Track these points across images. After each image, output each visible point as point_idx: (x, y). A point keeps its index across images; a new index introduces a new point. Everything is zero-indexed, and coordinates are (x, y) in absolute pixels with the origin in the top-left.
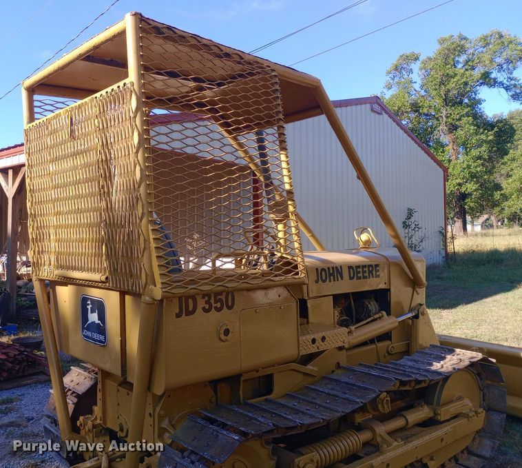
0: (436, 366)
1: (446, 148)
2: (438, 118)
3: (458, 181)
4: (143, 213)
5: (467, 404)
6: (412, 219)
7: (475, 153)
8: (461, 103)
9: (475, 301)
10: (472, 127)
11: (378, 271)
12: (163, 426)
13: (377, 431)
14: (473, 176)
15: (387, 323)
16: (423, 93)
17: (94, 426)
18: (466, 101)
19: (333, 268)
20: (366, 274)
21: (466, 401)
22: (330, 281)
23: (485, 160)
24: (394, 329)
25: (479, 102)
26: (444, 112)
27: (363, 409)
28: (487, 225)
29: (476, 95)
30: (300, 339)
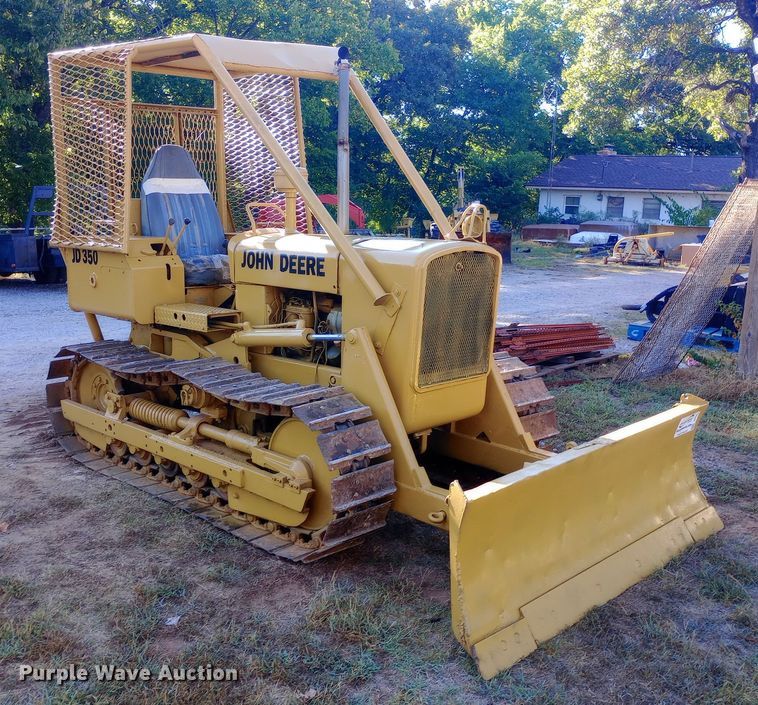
11: (322, 267)
20: (304, 268)
22: (257, 268)
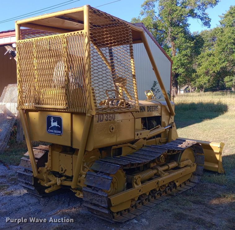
0: (180, 146)
1: (170, 49)
2: (166, 33)
3: (175, 67)
4: (88, 82)
5: (190, 162)
6: (156, 87)
7: (184, 52)
8: (178, 25)
9: (185, 127)
10: (183, 39)
12: (85, 166)
13: (159, 170)
14: (182, 65)
15: (161, 130)
16: (159, 18)
17: (47, 171)
18: (181, 24)
19: (142, 106)
21: (190, 160)
23: (188, 56)
24: (162, 132)
25: (188, 25)
26: (170, 30)
27: (153, 161)
28: (186, 91)
29: (186, 21)
30: (135, 133)
